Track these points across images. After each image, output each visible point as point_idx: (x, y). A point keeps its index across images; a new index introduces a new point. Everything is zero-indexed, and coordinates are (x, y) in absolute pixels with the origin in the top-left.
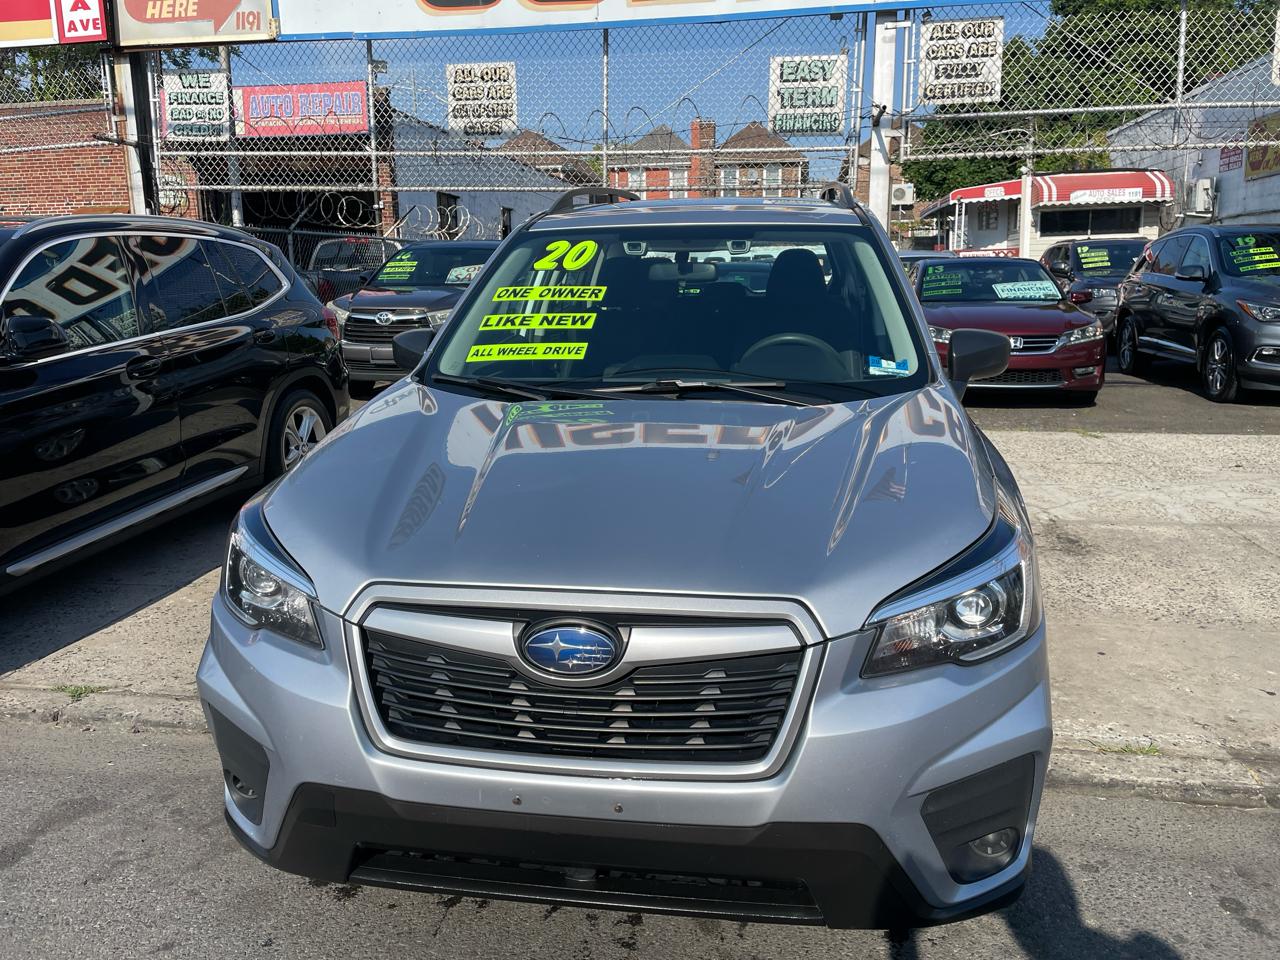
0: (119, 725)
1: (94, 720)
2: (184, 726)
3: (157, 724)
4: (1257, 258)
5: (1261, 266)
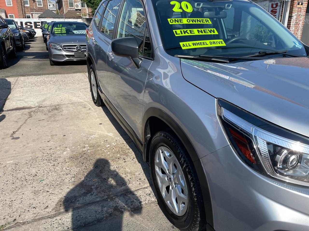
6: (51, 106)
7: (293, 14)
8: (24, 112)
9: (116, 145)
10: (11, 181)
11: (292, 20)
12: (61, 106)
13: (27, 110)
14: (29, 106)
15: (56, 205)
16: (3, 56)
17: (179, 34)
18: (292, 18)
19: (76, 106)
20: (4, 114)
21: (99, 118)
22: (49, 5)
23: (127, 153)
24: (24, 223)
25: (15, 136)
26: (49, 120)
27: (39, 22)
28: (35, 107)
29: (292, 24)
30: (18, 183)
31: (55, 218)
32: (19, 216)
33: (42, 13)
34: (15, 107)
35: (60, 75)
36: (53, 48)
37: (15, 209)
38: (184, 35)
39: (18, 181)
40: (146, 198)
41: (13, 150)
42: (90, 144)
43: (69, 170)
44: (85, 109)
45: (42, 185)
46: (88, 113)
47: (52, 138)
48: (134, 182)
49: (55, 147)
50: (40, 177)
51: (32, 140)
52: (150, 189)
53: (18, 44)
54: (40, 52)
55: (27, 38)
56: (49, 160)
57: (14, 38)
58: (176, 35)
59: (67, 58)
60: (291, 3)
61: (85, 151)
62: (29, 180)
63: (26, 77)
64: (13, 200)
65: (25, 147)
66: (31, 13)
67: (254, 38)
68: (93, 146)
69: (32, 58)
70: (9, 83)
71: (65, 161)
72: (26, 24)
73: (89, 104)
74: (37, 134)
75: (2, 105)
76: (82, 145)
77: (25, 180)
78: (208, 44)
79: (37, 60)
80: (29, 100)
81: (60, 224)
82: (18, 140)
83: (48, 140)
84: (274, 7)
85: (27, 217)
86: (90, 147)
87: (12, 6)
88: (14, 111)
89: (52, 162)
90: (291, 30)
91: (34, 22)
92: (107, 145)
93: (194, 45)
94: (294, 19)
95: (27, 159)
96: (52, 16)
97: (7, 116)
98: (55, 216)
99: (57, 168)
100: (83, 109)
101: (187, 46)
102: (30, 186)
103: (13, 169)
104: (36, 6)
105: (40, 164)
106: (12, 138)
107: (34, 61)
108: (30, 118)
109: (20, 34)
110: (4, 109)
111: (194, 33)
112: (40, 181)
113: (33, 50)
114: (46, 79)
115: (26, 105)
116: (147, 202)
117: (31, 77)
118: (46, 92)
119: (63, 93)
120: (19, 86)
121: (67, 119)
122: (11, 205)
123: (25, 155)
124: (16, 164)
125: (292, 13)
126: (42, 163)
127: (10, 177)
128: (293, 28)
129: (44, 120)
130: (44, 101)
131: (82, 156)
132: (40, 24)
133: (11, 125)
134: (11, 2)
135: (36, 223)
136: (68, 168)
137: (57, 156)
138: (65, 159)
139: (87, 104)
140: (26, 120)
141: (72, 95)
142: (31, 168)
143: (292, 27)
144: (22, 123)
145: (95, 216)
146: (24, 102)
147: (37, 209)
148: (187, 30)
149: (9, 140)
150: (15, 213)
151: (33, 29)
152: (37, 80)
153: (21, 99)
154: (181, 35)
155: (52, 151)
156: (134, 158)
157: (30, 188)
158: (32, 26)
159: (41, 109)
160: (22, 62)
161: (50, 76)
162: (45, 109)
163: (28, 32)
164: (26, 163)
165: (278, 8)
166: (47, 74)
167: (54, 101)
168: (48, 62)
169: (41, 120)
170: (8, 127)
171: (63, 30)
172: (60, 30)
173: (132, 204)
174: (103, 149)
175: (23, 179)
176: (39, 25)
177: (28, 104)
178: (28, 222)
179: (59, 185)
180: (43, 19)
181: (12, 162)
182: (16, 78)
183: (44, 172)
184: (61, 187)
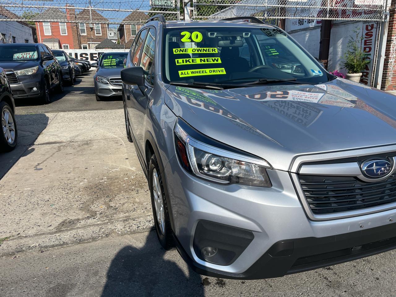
0: (31, 252)
1: (18, 252)
2: (67, 244)
3: (53, 246)
4: (272, 52)
5: (274, 54)
6: (83, 141)
7: (392, 38)
8: (54, 146)
9: (134, 178)
10: (24, 205)
11: (392, 45)
12: (93, 141)
13: (58, 145)
14: (61, 141)
15: (59, 225)
16: (46, 90)
17: (181, 63)
18: (392, 42)
19: (108, 141)
20: (33, 148)
21: (127, 153)
22: (110, 33)
23: (142, 186)
24: (26, 237)
25: (38, 167)
26: (76, 154)
27: (96, 54)
28: (66, 142)
29: (391, 50)
30: (31, 206)
31: (55, 235)
32: (24, 231)
33: (100, 43)
34: (47, 142)
35: (103, 111)
36: (99, 82)
37: (22, 226)
38: (185, 63)
39: (30, 204)
40: (145, 224)
41: (33, 180)
42: (109, 177)
43: (80, 198)
44: (116, 144)
45: (51, 209)
46: (117, 149)
47: (74, 170)
48: (139, 211)
49: (74, 178)
50: (51, 202)
51: (53, 171)
52: (152, 217)
53: (67, 78)
54: (90, 87)
55: (79, 72)
56: (64, 189)
57: (61, 71)
58: (177, 64)
59: (114, 93)
60: (389, 24)
61: (101, 182)
62: (41, 204)
63: (66, 113)
64: (22, 219)
65: (45, 177)
66: (88, 43)
67: (345, 67)
68: (111, 179)
69: (79, 93)
70: (47, 119)
71: (80, 190)
72: (81, 55)
73: (123, 140)
74: (61, 165)
75: (35, 139)
76: (101, 177)
77: (37, 204)
78: (208, 72)
79: (84, 95)
80: (62, 135)
81: (57, 239)
82: (41, 171)
83: (69, 172)
84: (369, 29)
85: (30, 232)
86: (107, 179)
87: (67, 35)
88: (45, 145)
89: (66, 190)
90: (391, 57)
91: (90, 53)
92: (125, 178)
93: (193, 73)
94: (394, 44)
95: (44, 187)
96: (111, 46)
97: (36, 149)
98: (56, 232)
99: (70, 196)
100: (114, 145)
101: (185, 74)
102: (40, 209)
103: (28, 195)
104: (94, 35)
105: (55, 192)
106: (35, 169)
107: (80, 97)
108: (58, 152)
109: (70, 67)
110: (35, 143)
111: (196, 62)
112: (51, 206)
113: (83, 85)
114: (86, 115)
115: (58, 140)
116: (144, 227)
117: (71, 112)
118: (82, 128)
119: (100, 129)
120: (56, 121)
121: (94, 153)
122: (18, 222)
123: (43, 184)
124: (32, 191)
125: (391, 36)
126: (57, 191)
127: (25, 201)
128: (394, 54)
129: (71, 153)
130: (77, 136)
131: (97, 187)
132: (97, 55)
133: (38, 158)
134: (66, 31)
135: (36, 237)
136: (79, 196)
137: (73, 186)
138: (80, 188)
139: (120, 140)
140: (54, 154)
141: (108, 131)
142: (45, 195)
143: (392, 53)
144: (49, 156)
145: (92, 235)
146: (57, 137)
147: (41, 227)
148: (189, 60)
149: (32, 170)
150: (20, 229)
151: (88, 62)
152: (77, 116)
153: (55, 134)
154: (182, 64)
155: (69, 181)
156: (148, 190)
157: (39, 210)
158: (88, 58)
159: (72, 143)
160: (67, 97)
161: (92, 111)
162: (76, 144)
163: (81, 64)
164: (42, 190)
165: (374, 30)
166: (89, 110)
167: (87, 136)
168: (94, 97)
169: (68, 154)
170: (34, 159)
171: (113, 62)
172: (109, 62)
173: (130, 228)
174: (120, 182)
175: (35, 203)
176: (96, 57)
177: (61, 138)
178: (29, 236)
179: (67, 210)
180: (100, 49)
181: (29, 189)
182: (56, 113)
183: (56, 198)
184: (68, 211)
